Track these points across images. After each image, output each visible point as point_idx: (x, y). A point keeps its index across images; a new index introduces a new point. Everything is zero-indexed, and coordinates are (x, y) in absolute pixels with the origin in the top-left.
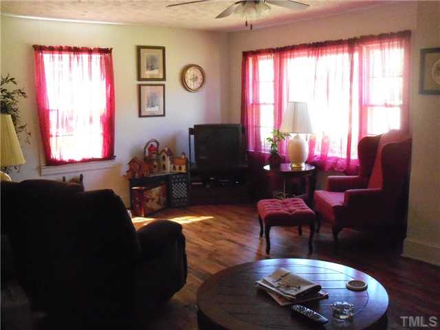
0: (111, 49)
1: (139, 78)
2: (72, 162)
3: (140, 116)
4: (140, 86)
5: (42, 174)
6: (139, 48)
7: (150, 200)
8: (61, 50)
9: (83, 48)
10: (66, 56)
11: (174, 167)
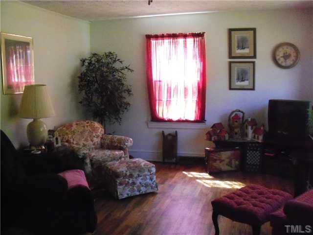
0: (204, 33)
1: (230, 57)
2: (170, 121)
3: (230, 89)
4: (230, 63)
5: (149, 127)
6: (230, 31)
7: (218, 162)
8: (163, 37)
9: (179, 34)
10: (166, 41)
11: (254, 136)
